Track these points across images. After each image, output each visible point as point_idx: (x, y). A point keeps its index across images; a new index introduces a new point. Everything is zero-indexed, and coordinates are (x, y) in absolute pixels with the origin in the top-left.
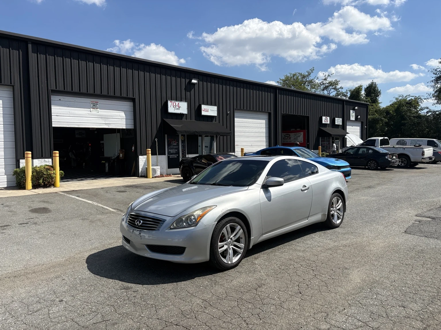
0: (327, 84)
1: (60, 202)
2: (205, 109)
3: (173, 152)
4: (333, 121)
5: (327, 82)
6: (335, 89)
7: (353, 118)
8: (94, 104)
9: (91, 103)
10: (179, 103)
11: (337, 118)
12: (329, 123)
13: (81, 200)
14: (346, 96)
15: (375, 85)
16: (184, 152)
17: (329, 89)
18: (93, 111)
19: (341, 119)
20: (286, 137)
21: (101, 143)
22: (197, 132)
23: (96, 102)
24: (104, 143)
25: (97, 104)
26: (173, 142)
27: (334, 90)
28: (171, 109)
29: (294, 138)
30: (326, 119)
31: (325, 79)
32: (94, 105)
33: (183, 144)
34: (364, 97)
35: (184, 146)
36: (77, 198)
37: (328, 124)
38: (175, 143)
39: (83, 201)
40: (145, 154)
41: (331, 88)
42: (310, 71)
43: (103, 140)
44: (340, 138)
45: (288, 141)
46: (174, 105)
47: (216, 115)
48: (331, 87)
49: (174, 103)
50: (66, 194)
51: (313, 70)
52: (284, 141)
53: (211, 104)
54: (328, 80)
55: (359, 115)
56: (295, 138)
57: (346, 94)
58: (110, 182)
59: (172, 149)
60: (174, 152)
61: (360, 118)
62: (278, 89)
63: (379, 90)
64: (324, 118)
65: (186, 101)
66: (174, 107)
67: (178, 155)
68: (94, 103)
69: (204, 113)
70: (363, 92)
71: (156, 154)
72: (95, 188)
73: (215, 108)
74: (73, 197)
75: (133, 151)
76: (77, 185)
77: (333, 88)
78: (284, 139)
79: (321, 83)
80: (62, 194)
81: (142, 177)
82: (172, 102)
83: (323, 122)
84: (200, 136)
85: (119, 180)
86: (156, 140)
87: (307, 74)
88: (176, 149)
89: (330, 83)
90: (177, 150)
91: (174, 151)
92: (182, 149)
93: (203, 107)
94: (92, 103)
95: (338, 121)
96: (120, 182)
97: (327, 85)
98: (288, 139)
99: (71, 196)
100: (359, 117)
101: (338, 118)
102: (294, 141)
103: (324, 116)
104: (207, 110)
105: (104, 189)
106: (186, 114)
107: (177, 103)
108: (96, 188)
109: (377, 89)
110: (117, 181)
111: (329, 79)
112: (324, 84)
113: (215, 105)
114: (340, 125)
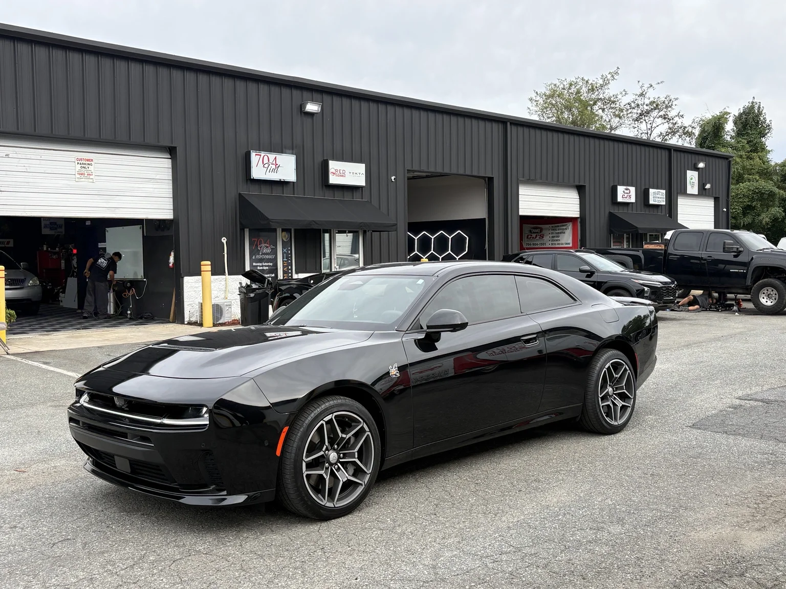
0: (645, 106)
1: (8, 375)
2: (336, 170)
3: (262, 268)
4: (643, 195)
5: (647, 102)
6: (664, 117)
7: (692, 188)
8: (83, 164)
9: (77, 162)
10: (276, 158)
11: (653, 188)
12: (633, 200)
13: (52, 371)
14: (690, 134)
15: (759, 108)
16: (288, 269)
17: (652, 119)
18: (82, 180)
19: (664, 191)
20: (534, 233)
21: (99, 247)
22: (316, 223)
23: (88, 160)
24: (106, 248)
25: (89, 164)
26: (263, 245)
27: (664, 121)
28: (258, 172)
29: (551, 235)
30: (628, 191)
31: (642, 95)
32: (84, 167)
33: (285, 250)
34: (732, 137)
35: (287, 254)
36: (44, 366)
37: (632, 203)
38: (267, 247)
39: (57, 373)
40: (197, 272)
41: (655, 115)
42: (609, 76)
43: (105, 241)
44: (660, 236)
45: (539, 243)
46: (266, 161)
47: (363, 184)
48: (655, 113)
49: (266, 158)
50: (19, 359)
51: (617, 73)
52: (529, 243)
53: (352, 160)
54: (647, 96)
55: (709, 183)
56: (553, 237)
57: (690, 131)
58: (117, 335)
59: (261, 261)
60: (265, 268)
61: (711, 191)
62: (509, 124)
63: (768, 122)
64: (621, 189)
65: (293, 154)
66: (266, 166)
67: (273, 275)
68: (84, 162)
69: (333, 180)
70: (730, 127)
71: (223, 274)
72: (83, 347)
73: (361, 168)
74: (36, 364)
75: (171, 265)
76: (44, 341)
77: (661, 116)
78: (527, 238)
79: (633, 105)
80: (13, 360)
81: (190, 323)
82: (260, 155)
83: (620, 199)
84: (326, 231)
85: (140, 332)
86: (224, 240)
87: (601, 82)
88: (268, 261)
89: (652, 103)
90: (271, 264)
91: (266, 266)
92: (283, 261)
93: (333, 165)
94: (79, 162)
95: (657, 197)
96: (140, 334)
97: (646, 108)
98: (538, 238)
99: (30, 362)
100: (708, 186)
101: (657, 188)
102: (550, 242)
103: (623, 185)
104: (341, 172)
105: (104, 350)
106: (293, 182)
107: (272, 156)
108: (85, 347)
109: (762, 118)
110: (133, 334)
111: (652, 95)
112: (638, 105)
113: (360, 162)
114: (661, 205)
